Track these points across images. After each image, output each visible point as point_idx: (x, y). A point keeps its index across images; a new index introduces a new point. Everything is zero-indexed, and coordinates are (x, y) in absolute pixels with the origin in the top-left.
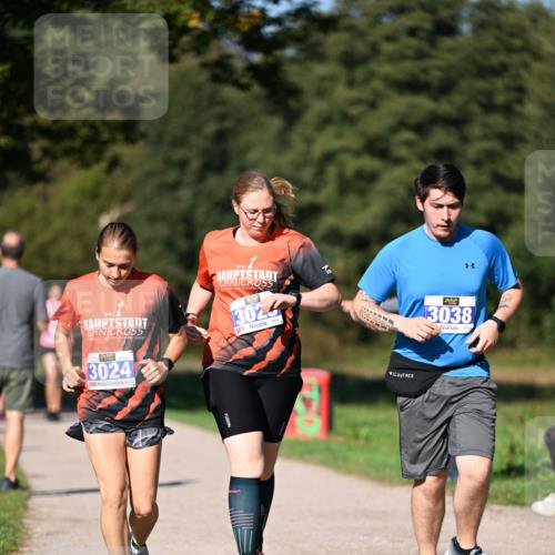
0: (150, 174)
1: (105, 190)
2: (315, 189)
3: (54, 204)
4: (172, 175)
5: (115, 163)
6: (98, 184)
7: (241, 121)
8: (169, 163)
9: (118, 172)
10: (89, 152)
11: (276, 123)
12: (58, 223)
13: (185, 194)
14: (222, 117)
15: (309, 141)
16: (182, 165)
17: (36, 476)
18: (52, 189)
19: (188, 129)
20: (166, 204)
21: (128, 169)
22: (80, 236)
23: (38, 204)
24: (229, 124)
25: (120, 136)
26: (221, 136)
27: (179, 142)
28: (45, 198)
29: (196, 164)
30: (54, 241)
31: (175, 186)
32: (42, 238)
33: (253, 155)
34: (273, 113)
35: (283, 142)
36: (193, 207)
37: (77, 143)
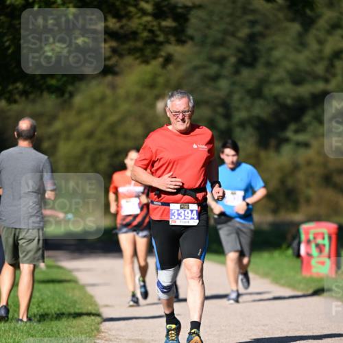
0: (196, 68)
1: (161, 80)
2: (327, 81)
3: (121, 92)
4: (214, 69)
5: (168, 60)
6: (155, 76)
7: (267, 27)
8: (211, 59)
9: (171, 67)
10: (148, 52)
11: (296, 27)
12: (124, 107)
13: (224, 84)
14: (253, 23)
15: (321, 42)
16: (221, 61)
17: (107, 306)
18: (119, 80)
19: (225, 32)
20: (208, 92)
21: (179, 64)
22: (141, 117)
23: (108, 92)
24: (258, 28)
25: (172, 39)
26: (252, 38)
27: (219, 43)
28: (113, 87)
29: (233, 60)
30: (121, 121)
31: (216, 78)
32: (113, 118)
33: (277, 54)
34: (293, 20)
35: (301, 44)
36: (230, 94)
37: (139, 44)
